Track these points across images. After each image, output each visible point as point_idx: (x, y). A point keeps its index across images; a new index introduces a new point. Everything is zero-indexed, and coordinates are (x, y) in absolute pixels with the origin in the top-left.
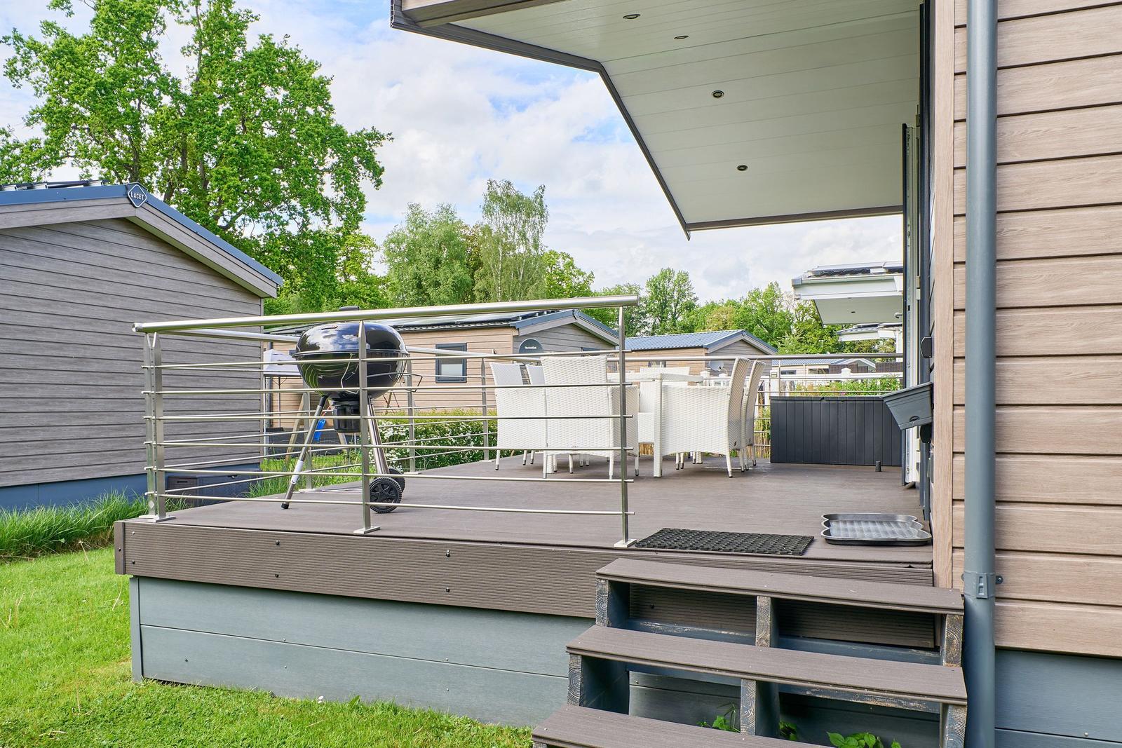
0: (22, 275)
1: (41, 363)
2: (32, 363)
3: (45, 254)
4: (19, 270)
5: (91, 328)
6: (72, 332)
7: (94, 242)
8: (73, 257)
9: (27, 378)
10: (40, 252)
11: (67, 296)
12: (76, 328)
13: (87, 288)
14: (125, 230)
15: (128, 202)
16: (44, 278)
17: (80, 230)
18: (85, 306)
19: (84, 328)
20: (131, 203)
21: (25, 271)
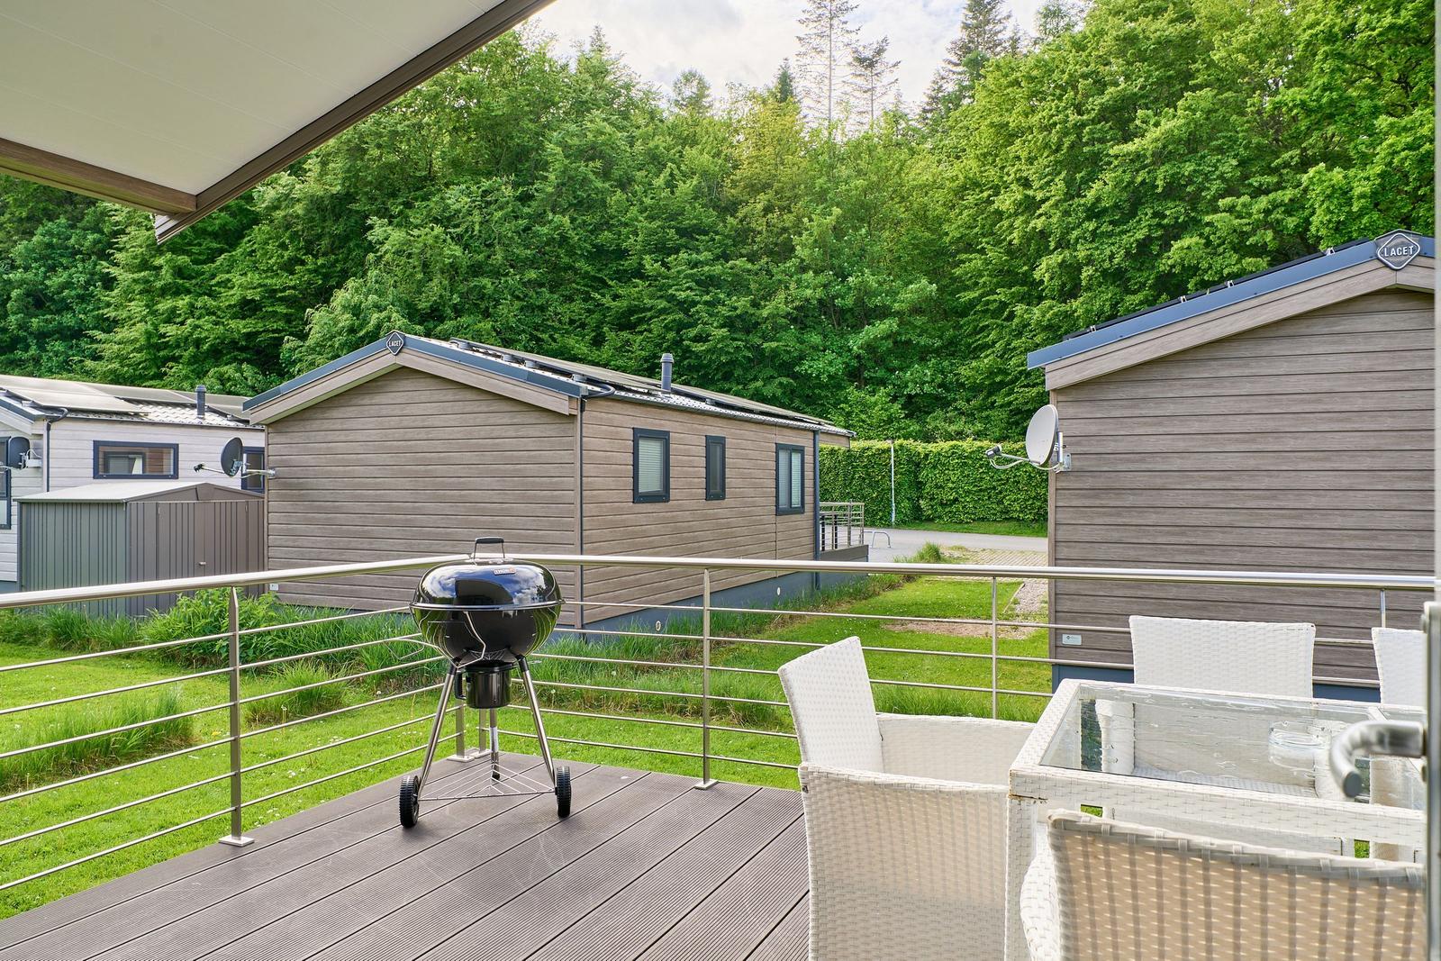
0: (1211, 406)
1: (1239, 519)
2: (1225, 519)
3: (1247, 372)
4: (1205, 400)
5: (1328, 465)
6: (1294, 473)
7: (1336, 338)
8: (1296, 367)
9: (1218, 538)
10: (1236, 372)
11: (1286, 424)
12: (1301, 467)
13: (1320, 407)
14: (1399, 305)
15: (1381, 265)
16: (1244, 406)
17: (1308, 327)
18: (1319, 435)
19: (1315, 466)
20: (1387, 266)
21: (1213, 400)
